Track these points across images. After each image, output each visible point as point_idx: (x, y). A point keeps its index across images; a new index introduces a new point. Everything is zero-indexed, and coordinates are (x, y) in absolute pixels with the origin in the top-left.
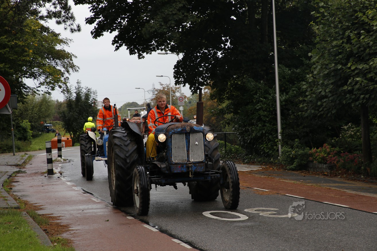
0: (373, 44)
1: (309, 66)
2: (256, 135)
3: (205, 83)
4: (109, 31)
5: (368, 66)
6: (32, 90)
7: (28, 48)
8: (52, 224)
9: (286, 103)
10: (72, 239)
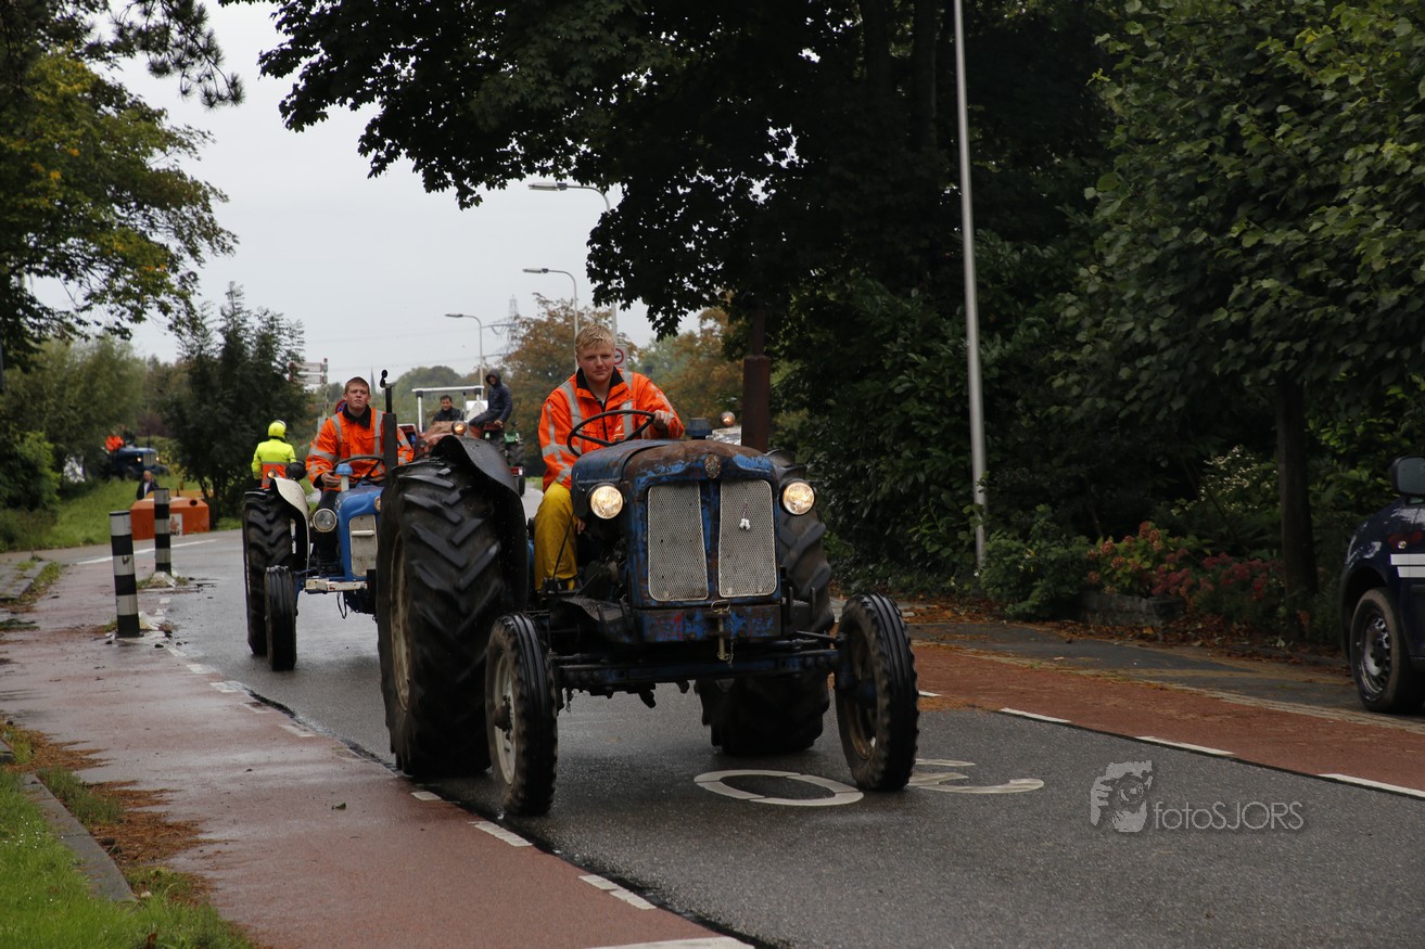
0: (1322, 155)
1: (1088, 236)
2: (893, 491)
3: (706, 296)
4: (350, 101)
5: (1302, 236)
6: (60, 320)
7: (44, 162)
8: (133, 819)
9: (1004, 372)
10: (209, 875)
